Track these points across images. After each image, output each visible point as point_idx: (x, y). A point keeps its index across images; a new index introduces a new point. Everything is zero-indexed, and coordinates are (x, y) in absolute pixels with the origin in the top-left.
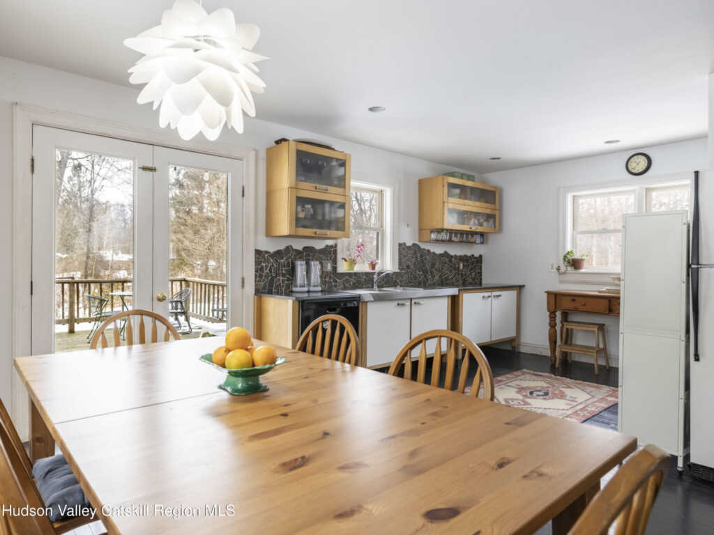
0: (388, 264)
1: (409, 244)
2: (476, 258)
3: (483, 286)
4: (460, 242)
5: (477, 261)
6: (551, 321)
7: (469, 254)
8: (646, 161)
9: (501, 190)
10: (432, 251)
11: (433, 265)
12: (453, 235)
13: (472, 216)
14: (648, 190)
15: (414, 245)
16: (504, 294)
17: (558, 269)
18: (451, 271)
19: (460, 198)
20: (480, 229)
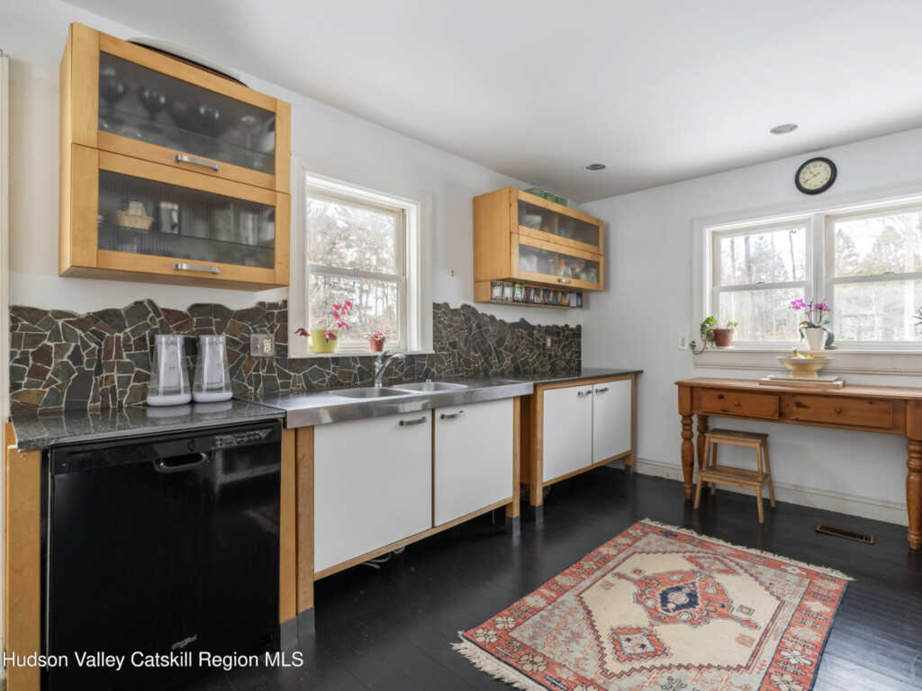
0: (415, 340)
1: (455, 304)
2: (572, 330)
3: (583, 375)
4: (545, 304)
5: (574, 334)
6: (684, 430)
7: (561, 323)
8: (829, 169)
9: (607, 228)
10: (498, 318)
11: (500, 342)
12: (532, 292)
13: (563, 261)
14: (830, 219)
15: (465, 306)
16: (613, 386)
17: (693, 346)
18: (532, 350)
19: (541, 229)
20: (574, 284)
